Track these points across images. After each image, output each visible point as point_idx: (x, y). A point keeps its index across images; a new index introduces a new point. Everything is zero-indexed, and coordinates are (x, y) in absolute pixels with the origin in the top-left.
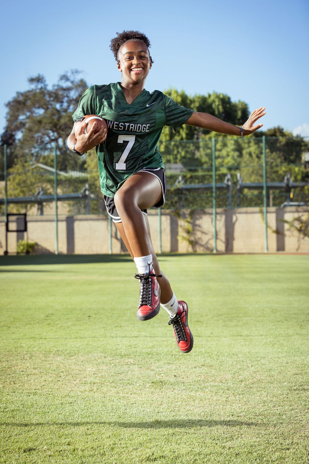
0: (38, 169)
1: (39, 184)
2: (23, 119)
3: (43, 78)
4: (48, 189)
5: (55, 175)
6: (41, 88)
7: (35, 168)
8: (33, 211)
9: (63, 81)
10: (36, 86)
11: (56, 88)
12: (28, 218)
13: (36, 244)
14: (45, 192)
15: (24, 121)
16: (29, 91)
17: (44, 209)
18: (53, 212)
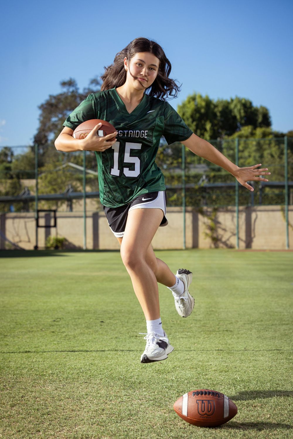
0: (68, 168)
1: (70, 183)
2: (55, 121)
3: (74, 82)
4: (78, 187)
5: (84, 173)
6: (73, 92)
7: (67, 167)
8: (63, 208)
9: (94, 85)
10: (68, 90)
11: (86, 91)
12: (58, 214)
13: (65, 240)
14: (75, 190)
15: (57, 123)
16: (61, 95)
17: (74, 206)
18: (82, 208)
